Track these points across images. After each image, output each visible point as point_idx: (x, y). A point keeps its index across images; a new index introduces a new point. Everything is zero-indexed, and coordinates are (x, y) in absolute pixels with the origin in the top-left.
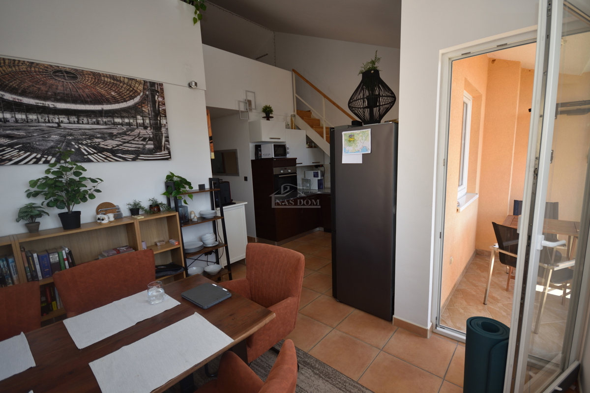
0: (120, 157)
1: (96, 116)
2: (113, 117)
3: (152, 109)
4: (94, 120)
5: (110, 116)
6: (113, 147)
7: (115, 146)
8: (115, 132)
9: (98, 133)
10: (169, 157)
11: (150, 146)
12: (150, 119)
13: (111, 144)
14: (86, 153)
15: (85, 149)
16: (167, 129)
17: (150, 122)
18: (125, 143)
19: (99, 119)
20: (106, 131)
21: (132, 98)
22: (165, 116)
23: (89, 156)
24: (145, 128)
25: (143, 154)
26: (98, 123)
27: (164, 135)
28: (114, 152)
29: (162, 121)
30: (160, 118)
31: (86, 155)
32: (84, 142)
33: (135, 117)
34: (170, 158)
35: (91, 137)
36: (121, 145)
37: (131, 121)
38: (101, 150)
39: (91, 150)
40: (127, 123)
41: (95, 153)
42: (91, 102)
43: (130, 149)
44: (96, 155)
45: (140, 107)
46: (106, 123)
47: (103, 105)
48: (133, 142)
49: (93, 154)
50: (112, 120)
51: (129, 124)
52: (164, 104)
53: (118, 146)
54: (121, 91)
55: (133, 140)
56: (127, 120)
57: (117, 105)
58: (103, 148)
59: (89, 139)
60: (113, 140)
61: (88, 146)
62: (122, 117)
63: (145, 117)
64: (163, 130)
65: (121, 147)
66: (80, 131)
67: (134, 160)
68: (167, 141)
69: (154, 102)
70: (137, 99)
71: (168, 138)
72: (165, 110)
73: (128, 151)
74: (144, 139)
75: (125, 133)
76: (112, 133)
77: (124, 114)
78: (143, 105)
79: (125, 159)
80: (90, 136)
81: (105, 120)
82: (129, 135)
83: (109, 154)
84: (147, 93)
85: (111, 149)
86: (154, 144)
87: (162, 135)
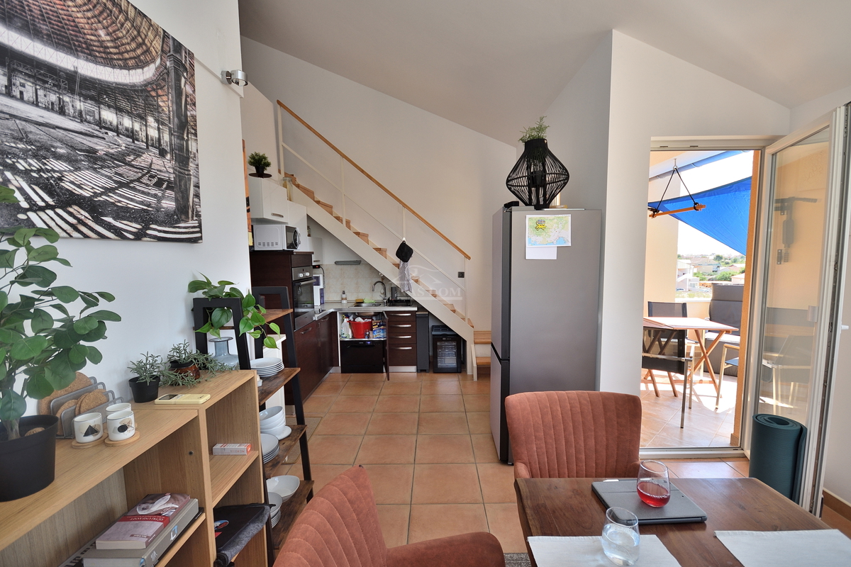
0: (109, 227)
1: (58, 86)
2: (98, 101)
3: (175, 108)
4: (53, 97)
5: (92, 98)
6: (96, 195)
7: (99, 190)
8: (101, 148)
9: (61, 141)
10: (199, 235)
11: (169, 204)
12: (171, 134)
13: (88, 182)
14: (24, 205)
15: (21, 190)
16: (198, 165)
17: (171, 140)
18: (121, 185)
19: (66, 99)
20: (80, 139)
21: (140, 64)
22: (195, 135)
23: (32, 215)
24: (162, 153)
25: (156, 223)
26: (62, 111)
27: (193, 179)
28: (95, 208)
29: (190, 142)
30: (188, 136)
31: (25, 211)
32: (22, 165)
33: (142, 118)
34: (201, 238)
35: (42, 151)
36: (112, 190)
37: (137, 127)
38: (66, 200)
39: (40, 196)
40: (127, 129)
41: (48, 206)
42: (49, 36)
43: (132, 205)
44: (50, 212)
45: (153, 94)
46: (80, 117)
47: (78, 57)
48: (136, 185)
49: (42, 209)
50: (95, 109)
51: (132, 134)
52: (195, 104)
53: (107, 191)
54: (120, 35)
55: (138, 180)
56: (127, 122)
57: (109, 69)
58: (71, 193)
59: (35, 156)
60: (95, 169)
61: (32, 182)
62: (119, 110)
63: (163, 124)
64: (192, 165)
65: (113, 198)
66: (11, 123)
67: (139, 236)
68: (197, 196)
69: (179, 92)
70: (147, 74)
71: (199, 187)
72: (194, 117)
73: (126, 209)
74: (159, 184)
75: (120, 158)
76: (95, 151)
77: (124, 104)
78: (160, 92)
79: (119, 233)
80: (39, 148)
81: (80, 105)
82: (129, 164)
83: (83, 215)
84: (168, 64)
85: (90, 199)
86: (176, 200)
87: (190, 179)
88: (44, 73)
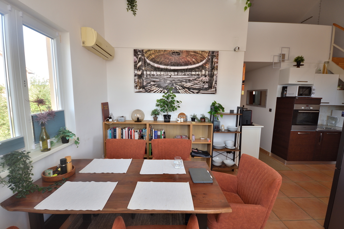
0: (191, 91)
1: (185, 72)
2: (191, 71)
3: (210, 66)
4: (184, 73)
5: (190, 71)
6: (189, 86)
7: (190, 86)
8: (191, 79)
9: (184, 79)
10: (215, 92)
11: (206, 86)
12: (209, 72)
13: (188, 85)
14: (178, 89)
15: (178, 87)
16: (217, 76)
17: (208, 73)
18: (195, 84)
19: (186, 73)
20: (187, 78)
21: (201, 61)
22: (217, 70)
23: (179, 90)
24: (206, 76)
25: (202, 90)
26: (185, 75)
27: (215, 80)
28: (189, 89)
29: (215, 72)
30: (214, 71)
31: (178, 90)
32: (178, 84)
33: (201, 71)
34: (216, 93)
35: (181, 81)
36: (193, 85)
37: (199, 73)
38: (184, 88)
39: (180, 88)
40: (197, 74)
41: (182, 89)
42: (184, 65)
43: (196, 87)
44: (182, 90)
45: (205, 65)
46: (188, 75)
47: (188, 66)
48: (198, 84)
49: (181, 89)
50: (191, 73)
51: (198, 75)
52: (218, 63)
53: (191, 86)
54: (197, 58)
55: (199, 83)
56: (197, 73)
57: (194, 65)
58: (185, 87)
59: (180, 82)
60: (190, 83)
61: (179, 86)
62: (196, 71)
63: (206, 70)
64: (215, 77)
65: (193, 87)
66: (177, 79)
67: (197, 93)
68: (216, 83)
69: (212, 62)
70: (204, 62)
71: (217, 81)
72: (217, 66)
73: (196, 88)
74: (204, 83)
75: (195, 80)
76: (190, 80)
77: (197, 70)
78: (206, 64)
79: (193, 92)
81: (188, 73)
82: (197, 80)
83: (187, 90)
84: (210, 57)
85: (188, 87)
86: (208, 85)
87: (214, 80)
88: (186, 70)
